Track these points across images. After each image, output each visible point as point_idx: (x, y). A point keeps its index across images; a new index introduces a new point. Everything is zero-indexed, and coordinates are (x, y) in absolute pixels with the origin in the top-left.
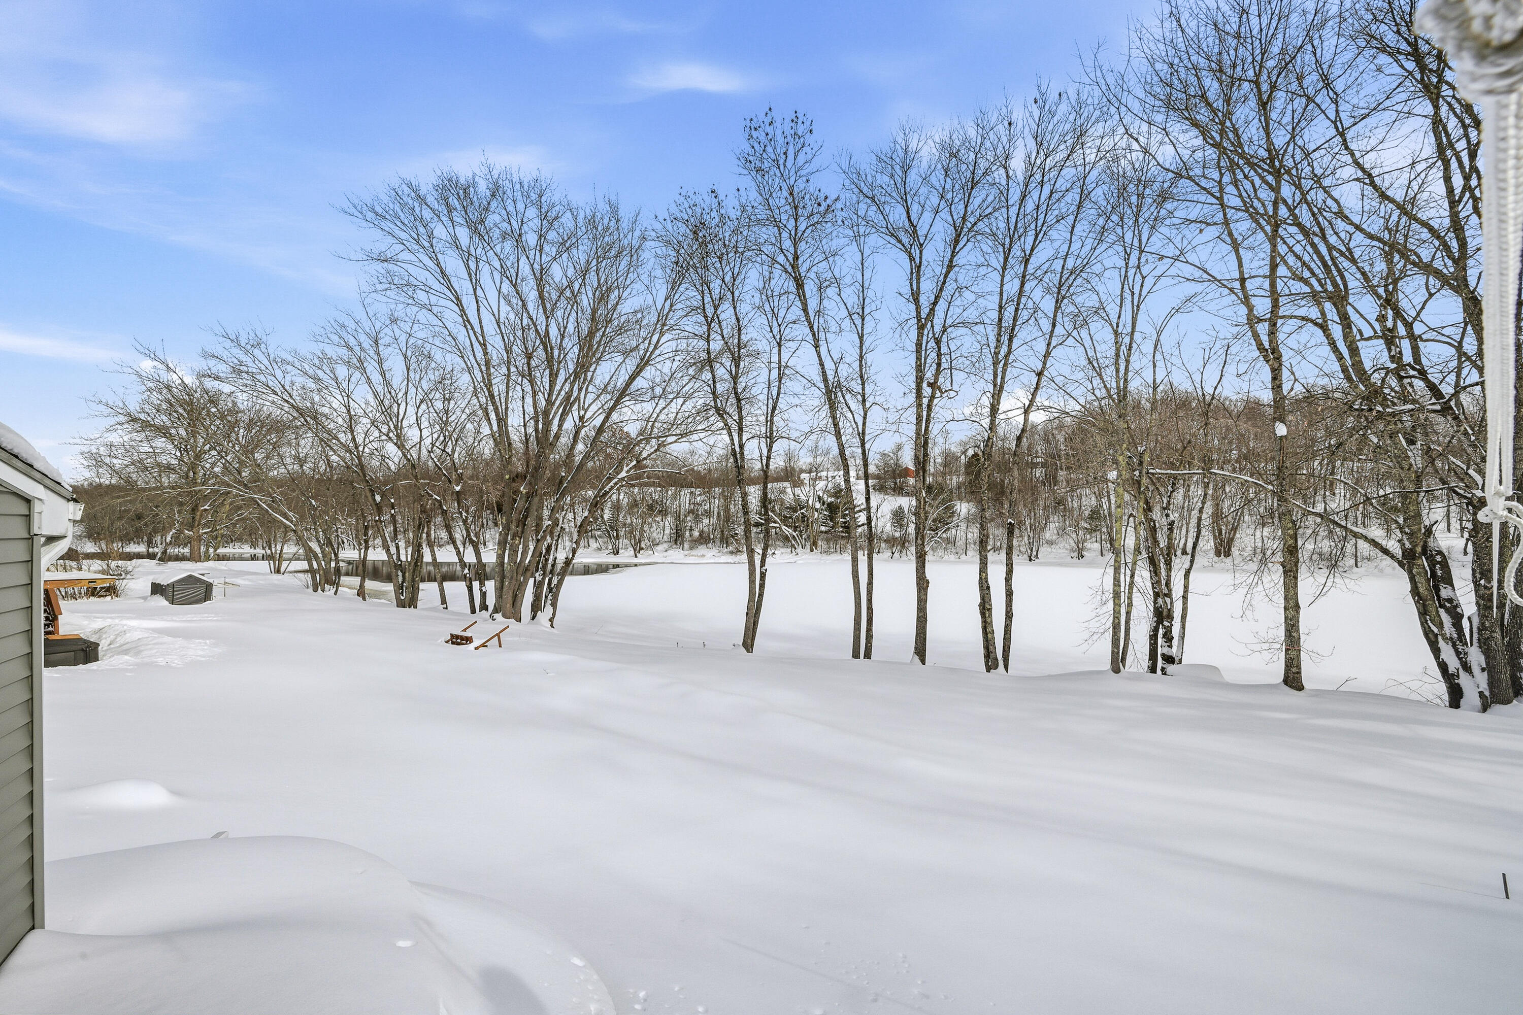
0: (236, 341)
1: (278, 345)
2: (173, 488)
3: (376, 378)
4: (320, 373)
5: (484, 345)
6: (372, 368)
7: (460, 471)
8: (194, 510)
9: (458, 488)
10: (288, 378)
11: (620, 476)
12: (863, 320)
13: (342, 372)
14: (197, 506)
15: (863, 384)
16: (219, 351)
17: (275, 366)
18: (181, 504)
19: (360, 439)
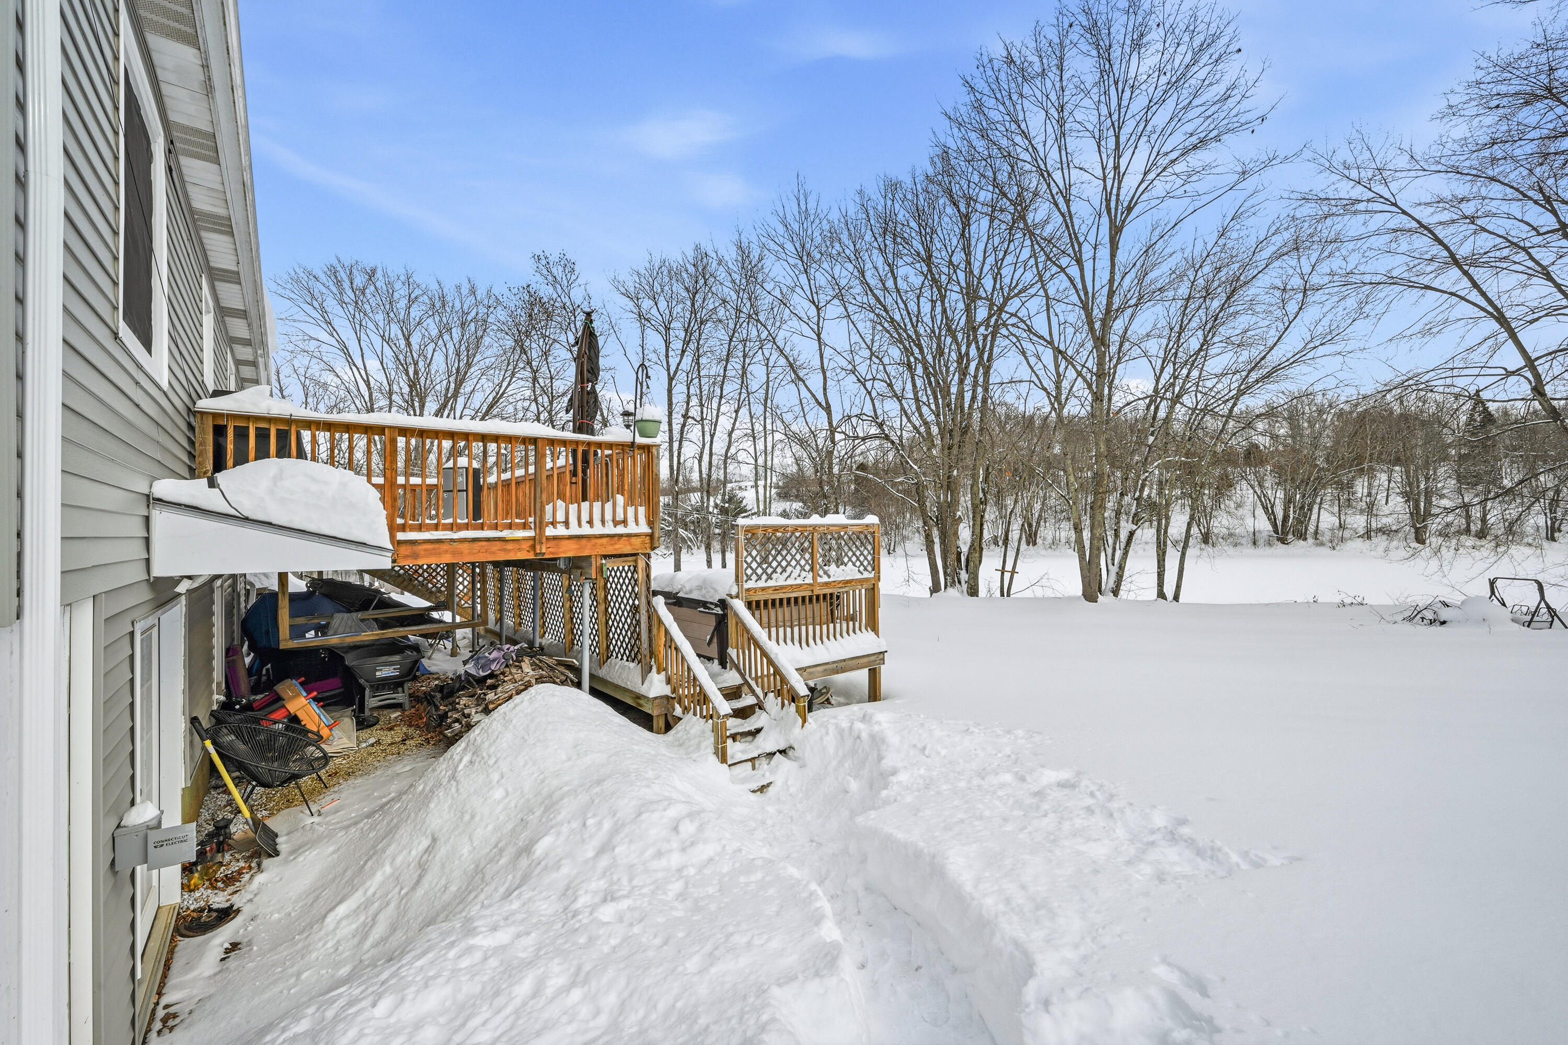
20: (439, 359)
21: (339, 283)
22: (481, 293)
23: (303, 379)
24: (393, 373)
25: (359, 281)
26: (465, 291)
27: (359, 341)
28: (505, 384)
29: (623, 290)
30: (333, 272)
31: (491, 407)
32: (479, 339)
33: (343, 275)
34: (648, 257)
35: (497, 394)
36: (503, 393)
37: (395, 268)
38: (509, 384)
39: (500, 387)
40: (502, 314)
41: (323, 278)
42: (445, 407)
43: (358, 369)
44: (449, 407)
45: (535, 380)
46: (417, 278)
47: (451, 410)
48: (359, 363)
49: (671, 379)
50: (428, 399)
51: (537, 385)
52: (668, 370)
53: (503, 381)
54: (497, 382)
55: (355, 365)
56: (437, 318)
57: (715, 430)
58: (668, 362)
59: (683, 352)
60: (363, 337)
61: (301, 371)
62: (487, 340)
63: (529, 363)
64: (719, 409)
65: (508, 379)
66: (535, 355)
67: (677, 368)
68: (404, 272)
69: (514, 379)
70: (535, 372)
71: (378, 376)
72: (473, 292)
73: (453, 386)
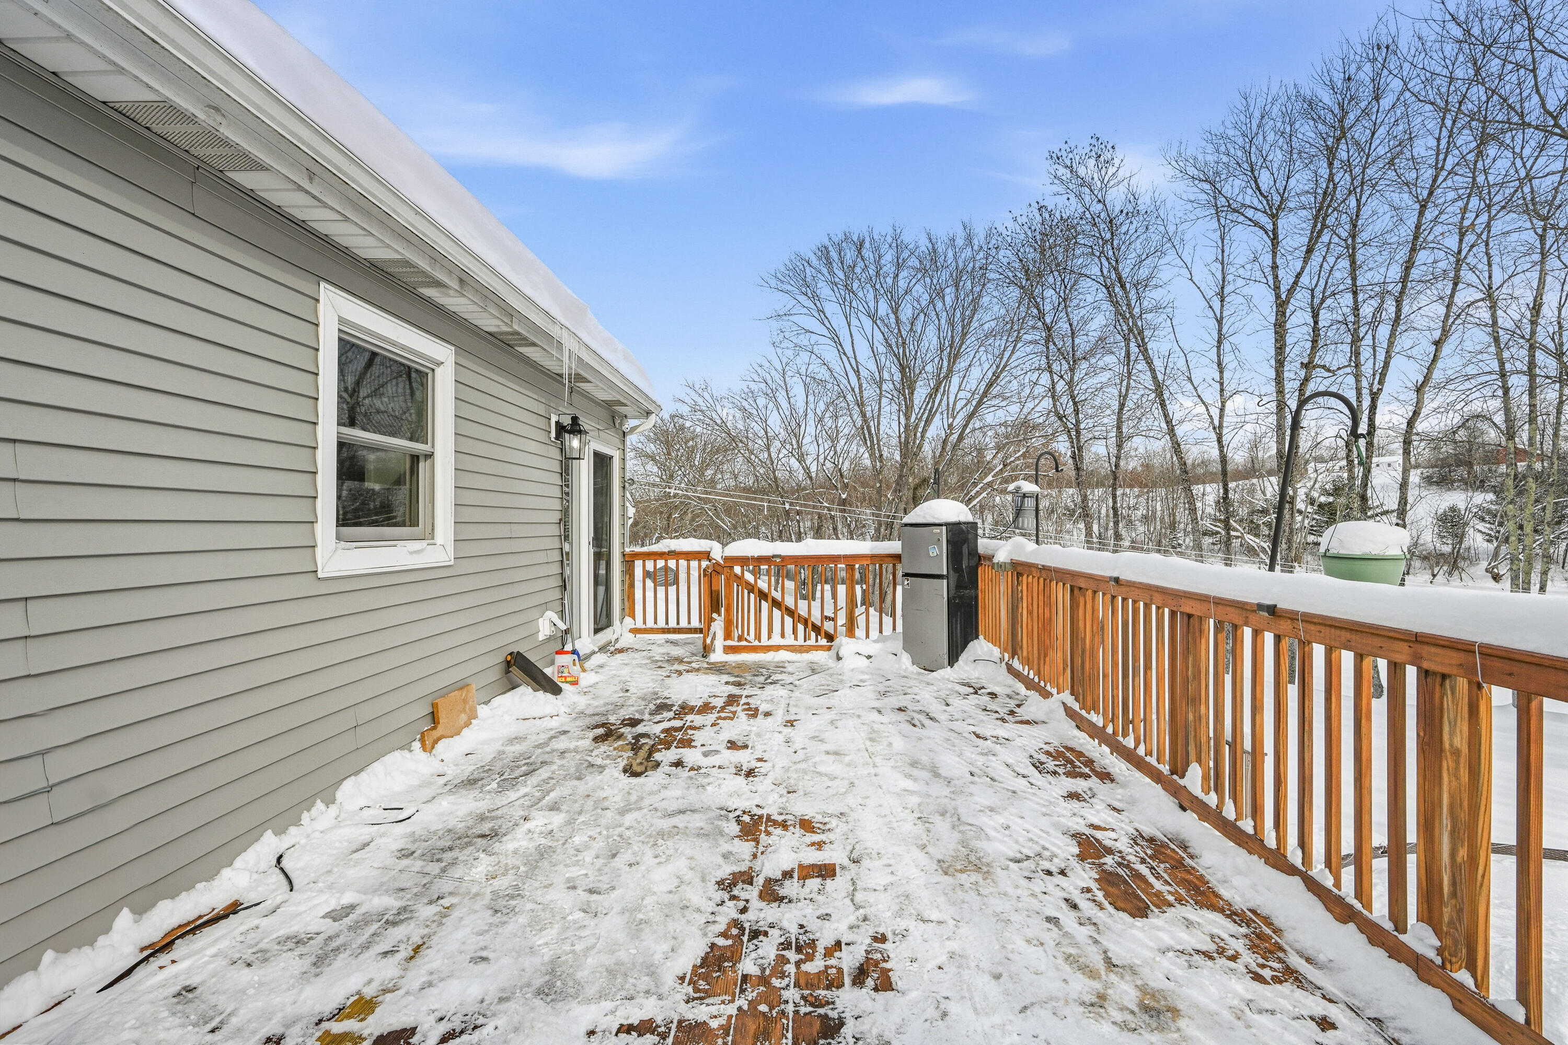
0: (692, 388)
1: (719, 388)
2: (657, 501)
3: (784, 404)
4: (745, 404)
5: (857, 372)
6: (781, 396)
7: (846, 481)
8: (669, 517)
9: (844, 496)
10: (725, 411)
11: (985, 481)
12: (1222, 301)
13: (762, 401)
14: (670, 514)
15: (1221, 372)
16: (682, 396)
17: (717, 403)
18: (661, 513)
19: (774, 455)
20: (931, 332)
21: (829, 264)
22: (979, 239)
23: (804, 378)
24: (883, 360)
25: (850, 255)
26: (960, 242)
27: (849, 326)
28: (1007, 355)
29: (1192, 171)
30: (824, 253)
31: (990, 385)
32: (976, 301)
33: (834, 254)
34: (1240, 104)
35: (998, 367)
36: (1005, 366)
37: (883, 229)
38: (1013, 352)
39: (1002, 358)
40: (1005, 255)
41: (815, 262)
42: (937, 390)
43: (848, 358)
44: (942, 390)
45: (1049, 339)
46: (907, 238)
47: (943, 395)
48: (850, 353)
49: (1281, 306)
50: (919, 383)
51: (1052, 347)
52: (1277, 288)
53: (1004, 351)
54: (997, 352)
55: (845, 354)
56: (928, 280)
57: (1381, 382)
58: (1276, 277)
59: (1310, 251)
60: (854, 322)
61: (803, 371)
62: (985, 300)
63: (1041, 316)
64: (1391, 343)
65: (1011, 348)
66: (1048, 308)
67: (1296, 283)
68: (891, 231)
69: (1019, 345)
70: (1048, 329)
71: (868, 365)
72: (969, 239)
73: (945, 364)
